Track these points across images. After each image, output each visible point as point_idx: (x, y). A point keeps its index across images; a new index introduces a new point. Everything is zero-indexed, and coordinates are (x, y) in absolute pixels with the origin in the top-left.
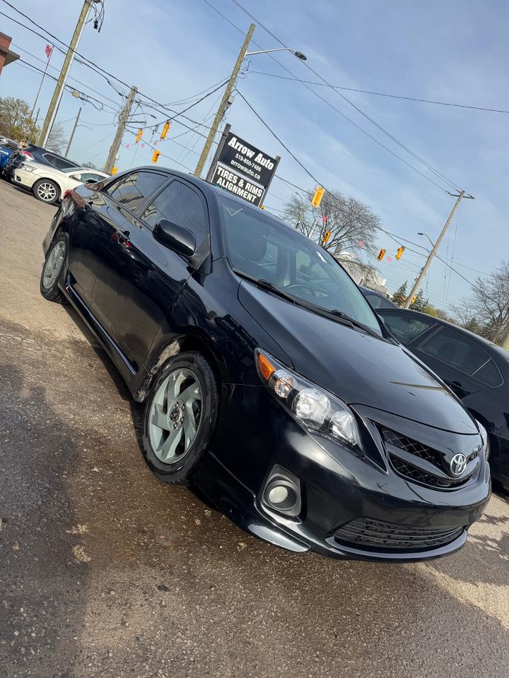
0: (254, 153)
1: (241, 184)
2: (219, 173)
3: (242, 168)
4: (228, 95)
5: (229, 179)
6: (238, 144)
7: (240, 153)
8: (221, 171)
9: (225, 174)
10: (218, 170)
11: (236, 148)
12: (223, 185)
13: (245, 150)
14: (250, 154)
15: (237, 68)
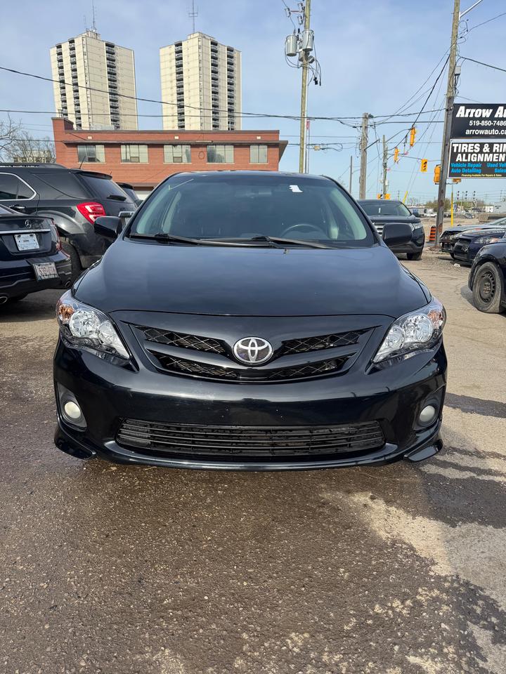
0: (491, 110)
1: (486, 149)
2: (455, 151)
3: (482, 132)
4: (453, 68)
5: (470, 151)
6: (468, 111)
7: (474, 119)
8: (458, 148)
9: (463, 149)
10: (453, 148)
11: (467, 116)
12: (464, 160)
13: (478, 113)
14: (487, 113)
15: (455, 37)
